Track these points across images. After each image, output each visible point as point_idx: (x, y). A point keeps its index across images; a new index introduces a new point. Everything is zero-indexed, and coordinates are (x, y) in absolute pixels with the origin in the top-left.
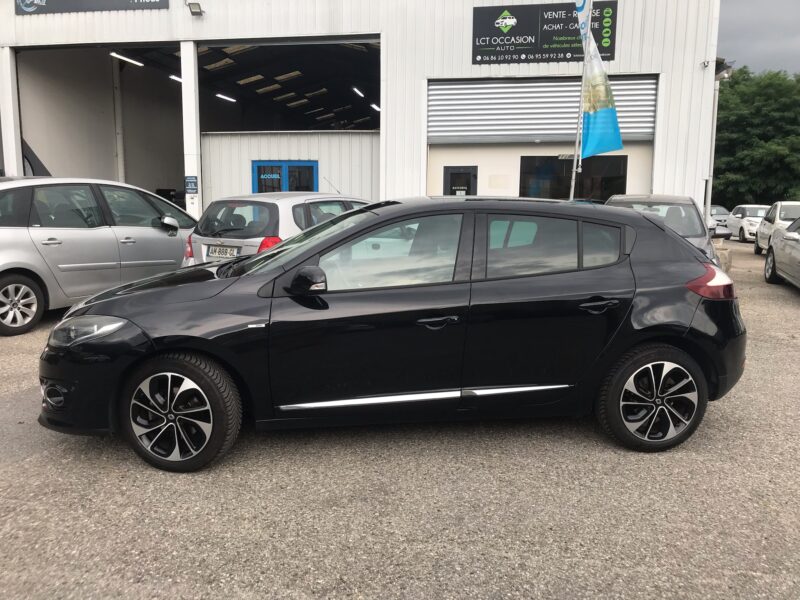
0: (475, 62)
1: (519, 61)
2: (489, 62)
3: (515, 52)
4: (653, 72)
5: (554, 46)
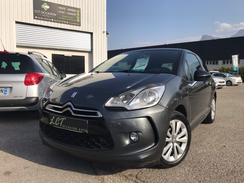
1: (51, 21)
2: (40, 20)
3: (49, 18)
4: (92, 32)
5: (62, 18)
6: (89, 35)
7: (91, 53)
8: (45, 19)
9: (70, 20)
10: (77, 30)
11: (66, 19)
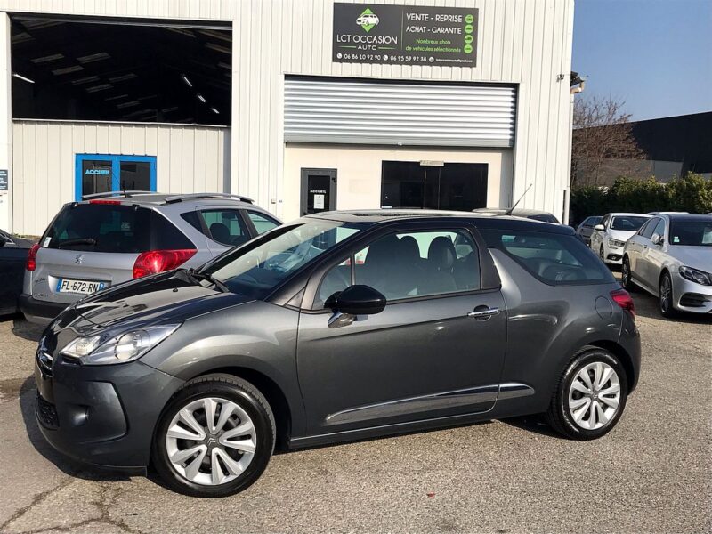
0: (335, 59)
1: (382, 62)
2: (351, 61)
4: (514, 82)
5: (417, 49)
6: (509, 92)
7: (509, 151)
8: (363, 57)
9: (441, 50)
10: (464, 79)
11: (428, 49)
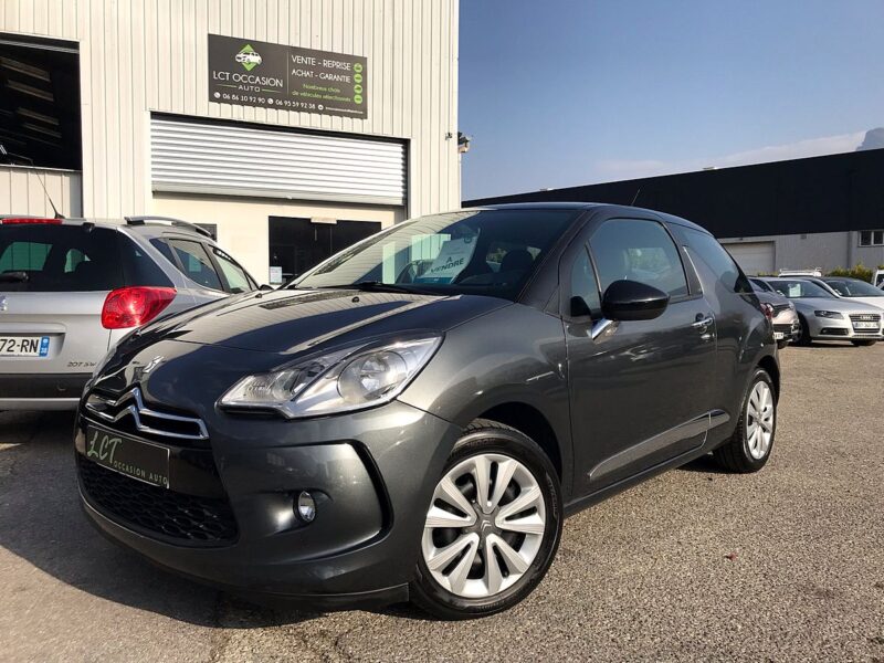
0: (212, 99)
1: (266, 106)
2: (231, 102)
3: (261, 94)
4: (405, 137)
5: (304, 94)
6: (399, 148)
7: (402, 210)
8: (244, 98)
9: (331, 98)
10: (356, 131)
11: (316, 96)
